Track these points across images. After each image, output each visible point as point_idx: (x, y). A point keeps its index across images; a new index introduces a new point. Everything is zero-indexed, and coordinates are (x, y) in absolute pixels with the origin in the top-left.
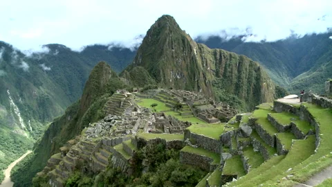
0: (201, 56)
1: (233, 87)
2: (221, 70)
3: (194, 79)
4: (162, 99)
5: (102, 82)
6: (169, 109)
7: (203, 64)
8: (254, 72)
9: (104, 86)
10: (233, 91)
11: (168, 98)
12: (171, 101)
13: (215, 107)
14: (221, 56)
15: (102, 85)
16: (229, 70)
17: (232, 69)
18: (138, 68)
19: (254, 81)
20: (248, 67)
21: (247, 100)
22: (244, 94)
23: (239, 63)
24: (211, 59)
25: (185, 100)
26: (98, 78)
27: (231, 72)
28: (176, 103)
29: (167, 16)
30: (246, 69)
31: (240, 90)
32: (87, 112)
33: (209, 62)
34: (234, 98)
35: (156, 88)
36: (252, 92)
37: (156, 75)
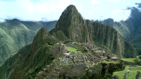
0: (87, 25)
1: (103, 41)
2: (97, 32)
3: (85, 37)
4: (76, 47)
5: (43, 38)
6: (81, 52)
7: (88, 30)
8: (114, 34)
9: (45, 40)
10: (103, 43)
11: (79, 47)
12: (81, 48)
13: (102, 51)
14: (97, 26)
15: (44, 40)
16: (101, 32)
17: (103, 32)
18: (59, 31)
19: (114, 38)
20: (111, 31)
21: (110, 48)
22: (109, 45)
23: (107, 29)
24: (93, 27)
25: (88, 48)
26: (42, 36)
27: (102, 34)
28: (84, 49)
29: (72, 5)
30: (110, 32)
31: (107, 43)
32: (36, 52)
33: (91, 28)
34: (104, 47)
35: (72, 42)
36: (112, 44)
37: (67, 35)
